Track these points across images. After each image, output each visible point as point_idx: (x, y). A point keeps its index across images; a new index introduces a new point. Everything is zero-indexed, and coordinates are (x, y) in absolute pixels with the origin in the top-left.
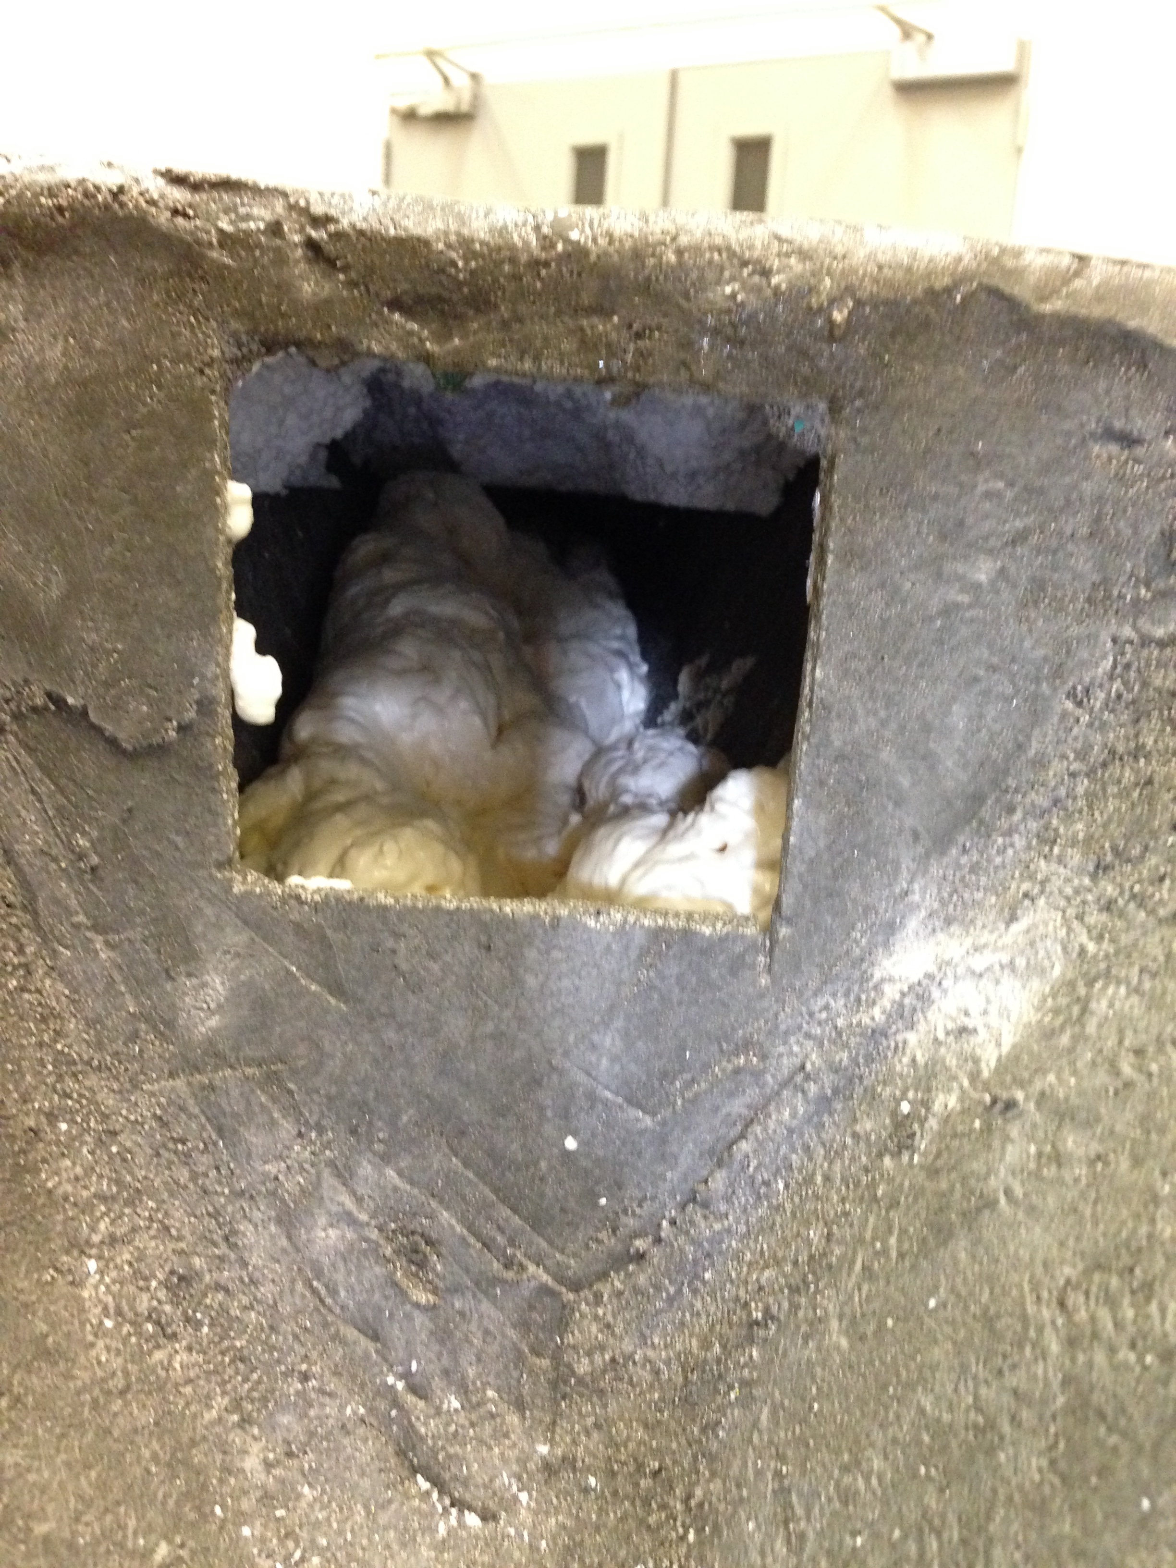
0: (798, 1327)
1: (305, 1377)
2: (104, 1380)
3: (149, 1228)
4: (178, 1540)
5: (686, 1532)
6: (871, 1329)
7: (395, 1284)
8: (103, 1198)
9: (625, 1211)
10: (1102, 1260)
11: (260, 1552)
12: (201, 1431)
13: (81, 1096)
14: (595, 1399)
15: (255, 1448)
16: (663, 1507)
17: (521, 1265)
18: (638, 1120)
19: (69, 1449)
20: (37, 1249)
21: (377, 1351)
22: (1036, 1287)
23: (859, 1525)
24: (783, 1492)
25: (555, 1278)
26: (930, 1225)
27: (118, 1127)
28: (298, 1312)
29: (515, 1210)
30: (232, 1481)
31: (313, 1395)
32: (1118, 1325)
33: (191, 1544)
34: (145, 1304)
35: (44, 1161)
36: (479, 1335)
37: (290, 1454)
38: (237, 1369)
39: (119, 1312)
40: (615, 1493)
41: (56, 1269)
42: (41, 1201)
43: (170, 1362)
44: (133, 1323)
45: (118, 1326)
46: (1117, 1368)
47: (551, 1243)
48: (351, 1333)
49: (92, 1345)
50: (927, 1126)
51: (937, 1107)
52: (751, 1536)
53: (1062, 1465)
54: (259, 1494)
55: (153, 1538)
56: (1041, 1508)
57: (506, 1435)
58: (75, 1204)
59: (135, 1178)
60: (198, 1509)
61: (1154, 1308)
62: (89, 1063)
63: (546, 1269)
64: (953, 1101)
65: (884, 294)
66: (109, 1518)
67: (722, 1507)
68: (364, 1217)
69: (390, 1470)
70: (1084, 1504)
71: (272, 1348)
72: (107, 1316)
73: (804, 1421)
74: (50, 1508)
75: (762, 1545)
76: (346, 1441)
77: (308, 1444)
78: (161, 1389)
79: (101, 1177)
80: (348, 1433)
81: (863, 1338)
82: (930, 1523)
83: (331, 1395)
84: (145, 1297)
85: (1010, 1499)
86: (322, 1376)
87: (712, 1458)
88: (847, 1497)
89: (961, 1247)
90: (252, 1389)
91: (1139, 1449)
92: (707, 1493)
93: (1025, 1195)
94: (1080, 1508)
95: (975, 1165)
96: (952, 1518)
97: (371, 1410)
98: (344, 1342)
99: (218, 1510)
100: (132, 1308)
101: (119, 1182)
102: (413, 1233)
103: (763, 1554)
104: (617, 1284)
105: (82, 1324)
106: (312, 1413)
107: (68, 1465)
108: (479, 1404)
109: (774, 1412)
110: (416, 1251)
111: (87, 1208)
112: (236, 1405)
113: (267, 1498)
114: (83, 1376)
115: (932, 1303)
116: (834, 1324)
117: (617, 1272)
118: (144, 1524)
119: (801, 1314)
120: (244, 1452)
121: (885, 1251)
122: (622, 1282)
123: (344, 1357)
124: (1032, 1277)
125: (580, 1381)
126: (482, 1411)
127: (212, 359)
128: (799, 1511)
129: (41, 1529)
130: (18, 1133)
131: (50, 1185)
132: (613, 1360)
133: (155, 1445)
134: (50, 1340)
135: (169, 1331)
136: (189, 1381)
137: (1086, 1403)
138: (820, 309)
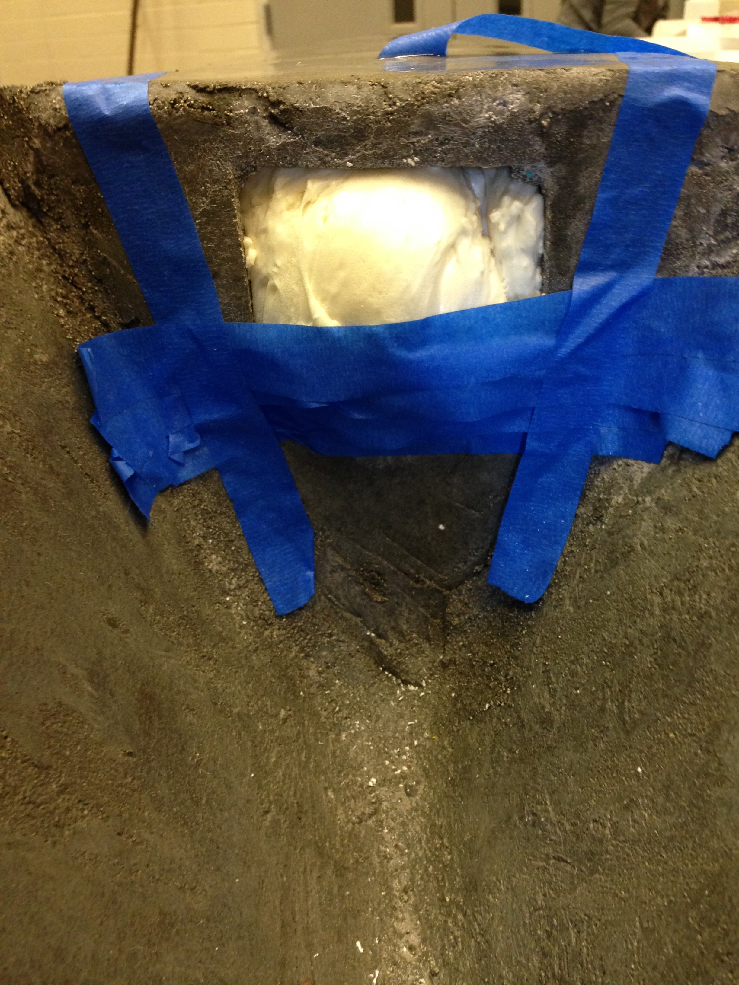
0: (552, 603)
1: (331, 635)
2: (247, 647)
3: (253, 580)
4: (288, 708)
5: (506, 690)
6: (582, 603)
7: (366, 594)
8: (233, 570)
9: (470, 554)
10: (678, 576)
11: (322, 709)
12: (289, 662)
13: (215, 527)
14: (462, 634)
15: (313, 666)
16: (496, 679)
17: (423, 581)
18: (473, 514)
19: (240, 677)
20: (211, 596)
21: (361, 622)
22: (651, 586)
23: (578, 685)
24: (546, 672)
25: (440, 586)
26: (608, 558)
27: (233, 538)
28: (323, 609)
29: (418, 558)
30: (305, 681)
31: (335, 643)
32: (683, 603)
33: (293, 708)
34: (257, 613)
35: (206, 558)
36: (407, 611)
37: (328, 667)
38: (300, 635)
39: (248, 618)
40: (474, 674)
41: (219, 603)
42: (208, 575)
43: (272, 635)
44: (254, 621)
45: (248, 623)
46: (682, 621)
47: (436, 570)
48: (348, 615)
49: (240, 633)
50: (608, 511)
51: (613, 502)
52: (533, 689)
53: (659, 661)
54: (317, 685)
55: (278, 708)
56: (650, 677)
57: (423, 652)
58: (221, 574)
59: (244, 559)
60: (294, 694)
61: (697, 597)
62: (216, 512)
63: (435, 582)
64: (620, 500)
65: (569, 107)
66: (260, 702)
67: (521, 679)
68: (348, 567)
69: (372, 670)
70: (667, 676)
71: (315, 625)
72: (243, 620)
73: (555, 643)
74: (237, 701)
75: (539, 694)
76: (352, 660)
77: (335, 663)
78: (270, 647)
79: (229, 561)
80: (352, 657)
81: (579, 607)
82: (606, 683)
83: (343, 641)
84: (257, 609)
85: (639, 674)
86: (338, 634)
87: (516, 658)
88: (573, 674)
89: (621, 570)
90: (308, 643)
91: (689, 654)
92: (515, 673)
93: (649, 546)
94: (665, 678)
95: (628, 532)
96: (615, 682)
97: (362, 646)
98: (346, 620)
99: (302, 693)
100: (253, 615)
101: (237, 562)
102: (372, 571)
103: (539, 698)
104: (468, 586)
105: (234, 624)
106: (335, 650)
107: (240, 683)
108: (409, 640)
109: (542, 638)
110: (374, 579)
111: (226, 575)
112: (302, 650)
113: (321, 686)
114: (239, 646)
115: (609, 593)
116: (567, 601)
117: (468, 580)
118: (273, 703)
119: (553, 597)
120: (308, 669)
121: (589, 570)
122: (471, 585)
123: (346, 626)
124: (650, 582)
125: (455, 627)
126: (411, 643)
127: (230, 180)
128: (554, 680)
129: (236, 710)
130: (194, 548)
131: (210, 567)
132: (469, 618)
133: (273, 671)
134: (224, 634)
135: (269, 622)
136: (281, 642)
137: (669, 636)
138: (536, 120)
